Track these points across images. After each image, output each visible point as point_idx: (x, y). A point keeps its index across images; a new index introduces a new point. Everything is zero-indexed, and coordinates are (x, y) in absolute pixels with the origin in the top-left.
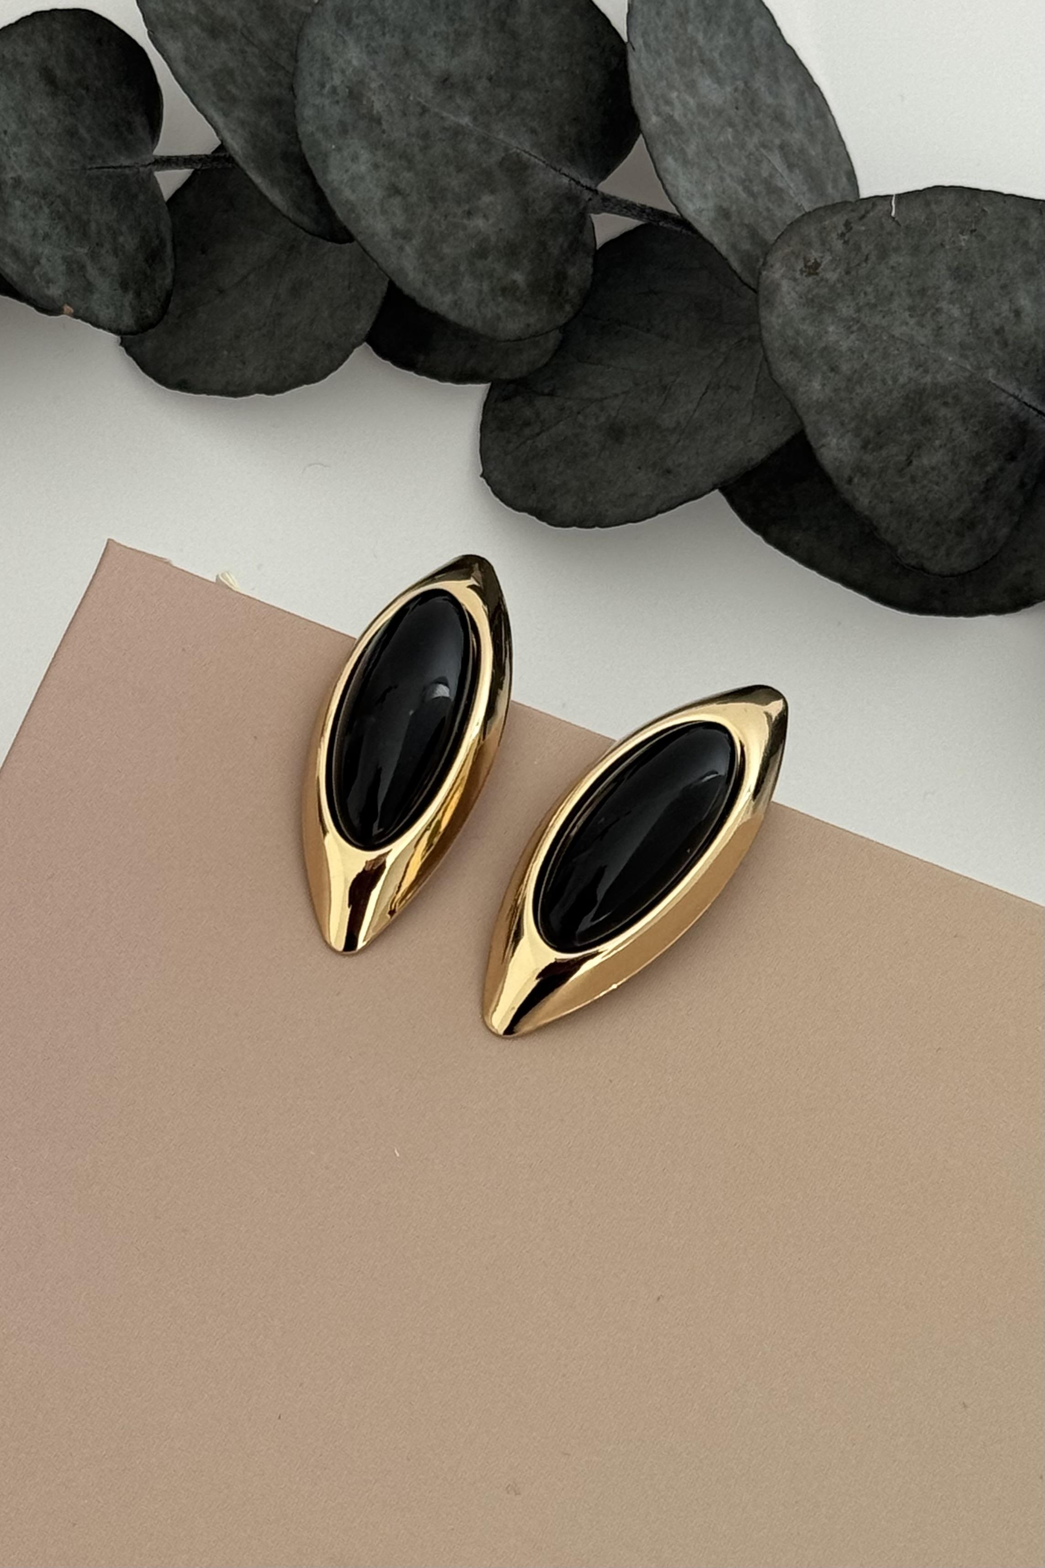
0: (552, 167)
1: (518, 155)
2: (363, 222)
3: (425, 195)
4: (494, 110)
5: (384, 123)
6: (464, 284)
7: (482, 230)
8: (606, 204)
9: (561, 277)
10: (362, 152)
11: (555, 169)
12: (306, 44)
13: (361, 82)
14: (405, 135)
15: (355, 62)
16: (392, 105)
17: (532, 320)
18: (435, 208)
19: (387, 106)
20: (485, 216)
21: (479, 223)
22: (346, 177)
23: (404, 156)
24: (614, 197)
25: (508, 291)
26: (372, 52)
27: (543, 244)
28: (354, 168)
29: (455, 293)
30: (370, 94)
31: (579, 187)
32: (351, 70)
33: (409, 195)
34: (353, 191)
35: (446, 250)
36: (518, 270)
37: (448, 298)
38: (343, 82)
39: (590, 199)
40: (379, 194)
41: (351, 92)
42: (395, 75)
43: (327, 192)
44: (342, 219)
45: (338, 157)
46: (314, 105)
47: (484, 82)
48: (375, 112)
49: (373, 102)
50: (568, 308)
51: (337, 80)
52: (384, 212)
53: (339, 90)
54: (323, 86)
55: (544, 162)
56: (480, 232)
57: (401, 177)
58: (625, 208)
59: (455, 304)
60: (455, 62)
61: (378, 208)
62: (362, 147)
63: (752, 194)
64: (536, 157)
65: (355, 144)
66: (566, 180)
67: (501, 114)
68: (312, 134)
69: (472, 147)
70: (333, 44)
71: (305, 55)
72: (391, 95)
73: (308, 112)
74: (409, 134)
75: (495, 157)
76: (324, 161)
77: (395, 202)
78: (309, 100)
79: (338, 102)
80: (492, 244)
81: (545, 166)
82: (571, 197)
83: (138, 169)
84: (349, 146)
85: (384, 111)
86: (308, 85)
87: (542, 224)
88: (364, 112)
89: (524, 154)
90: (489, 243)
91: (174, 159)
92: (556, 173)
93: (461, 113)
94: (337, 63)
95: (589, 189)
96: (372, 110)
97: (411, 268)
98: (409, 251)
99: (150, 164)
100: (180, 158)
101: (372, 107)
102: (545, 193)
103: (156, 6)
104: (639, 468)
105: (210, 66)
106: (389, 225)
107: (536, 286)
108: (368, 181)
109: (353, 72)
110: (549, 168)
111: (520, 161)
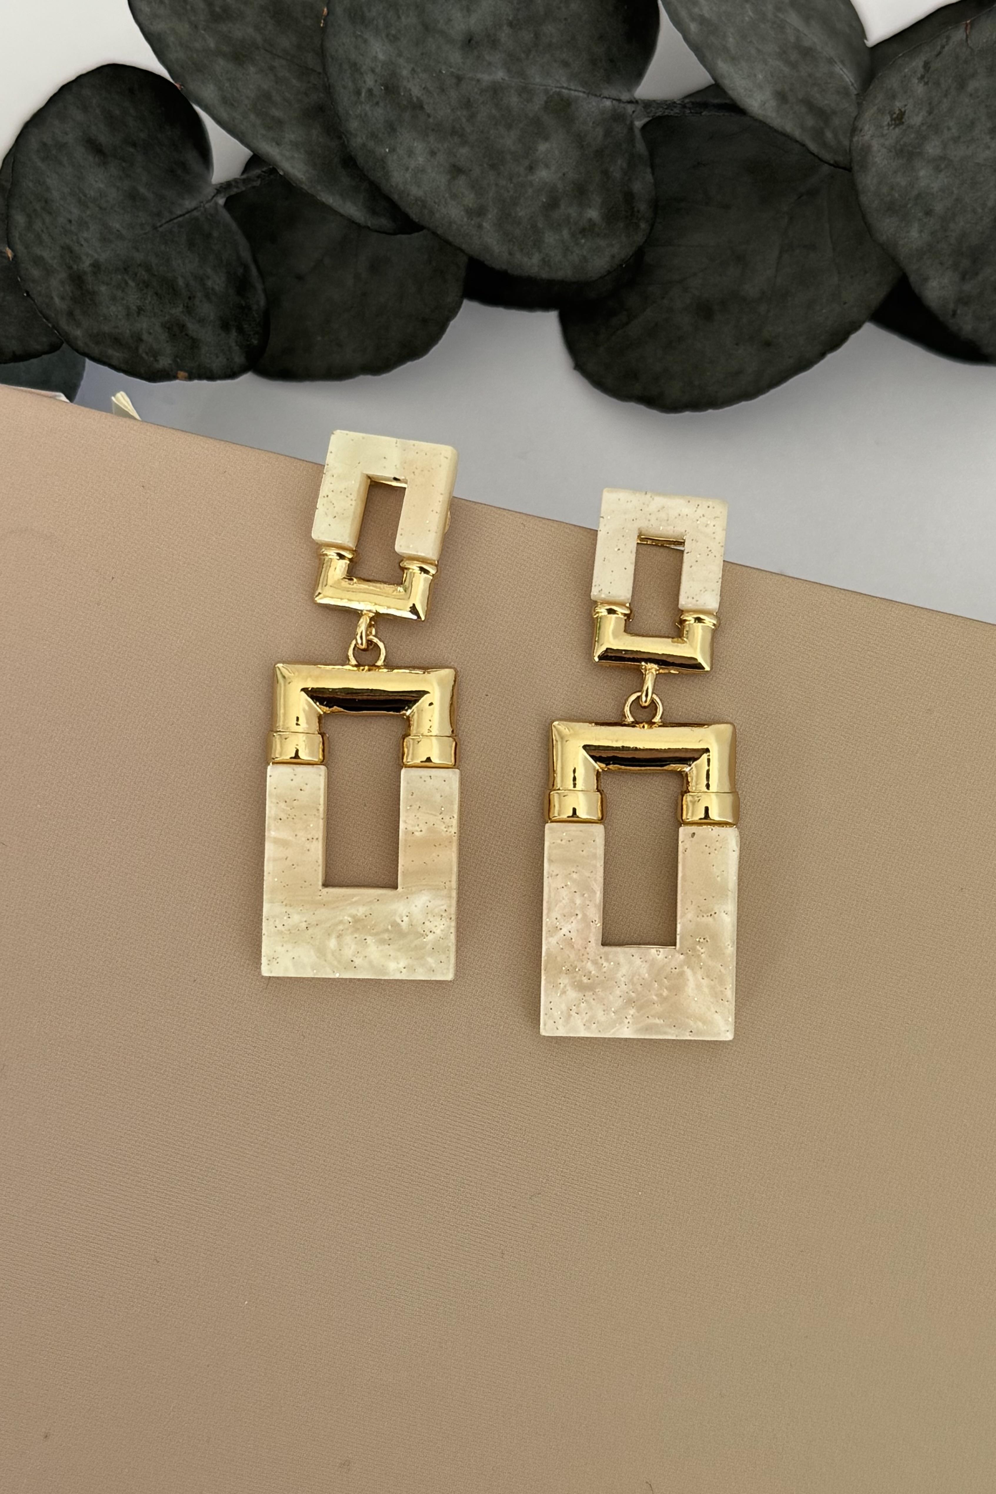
0: (592, 95)
1: (559, 94)
2: (437, 215)
3: (485, 165)
4: (523, 56)
5: (426, 107)
6: (546, 240)
7: (547, 180)
8: (649, 111)
9: (629, 197)
10: (415, 145)
11: (596, 95)
12: (330, 60)
13: (393, 74)
14: (449, 111)
15: (381, 57)
16: (428, 85)
17: (615, 250)
18: (499, 174)
19: (424, 88)
20: (547, 166)
21: (543, 174)
22: (408, 175)
23: (454, 132)
24: (654, 101)
25: (588, 230)
26: (393, 39)
27: (605, 173)
28: (413, 164)
29: (540, 252)
30: (405, 83)
31: (622, 105)
32: (380, 65)
33: (471, 170)
34: (419, 186)
35: (522, 212)
36: (590, 207)
37: (536, 259)
38: (376, 81)
39: (634, 112)
40: (442, 180)
41: (387, 88)
42: (422, 54)
43: (396, 197)
44: (417, 220)
45: (395, 157)
46: (357, 117)
47: (506, 29)
48: (415, 99)
49: (410, 90)
50: (643, 225)
51: (370, 81)
52: (454, 196)
53: (376, 92)
54: (358, 93)
55: (584, 92)
56: (545, 183)
57: (458, 156)
58: (666, 109)
59: (545, 262)
60: (473, 20)
61: (447, 195)
62: (414, 140)
63: (794, 66)
64: (575, 90)
65: (407, 138)
66: (608, 103)
67: (531, 57)
68: (364, 145)
69: (514, 100)
70: (356, 47)
71: (333, 70)
72: (424, 76)
73: (354, 125)
74: (452, 110)
75: (539, 102)
76: (384, 168)
77: (461, 182)
78: (351, 112)
79: (377, 103)
80: (560, 191)
81: (585, 96)
82: (617, 117)
83: (204, 207)
84: (401, 143)
85: (422, 95)
86: (346, 99)
87: (599, 153)
88: (405, 103)
89: (564, 90)
90: (557, 191)
91: (233, 183)
92: (597, 99)
93: (494, 69)
94: (365, 64)
95: (630, 102)
96: (411, 98)
97: (495, 243)
98: (488, 227)
99: (214, 197)
100: (238, 181)
101: (411, 95)
102: (593, 123)
103: (176, 54)
104: (737, 344)
105: (248, 97)
106: (462, 208)
107: (611, 216)
108: (430, 171)
109: (382, 67)
110: (590, 96)
111: (562, 100)
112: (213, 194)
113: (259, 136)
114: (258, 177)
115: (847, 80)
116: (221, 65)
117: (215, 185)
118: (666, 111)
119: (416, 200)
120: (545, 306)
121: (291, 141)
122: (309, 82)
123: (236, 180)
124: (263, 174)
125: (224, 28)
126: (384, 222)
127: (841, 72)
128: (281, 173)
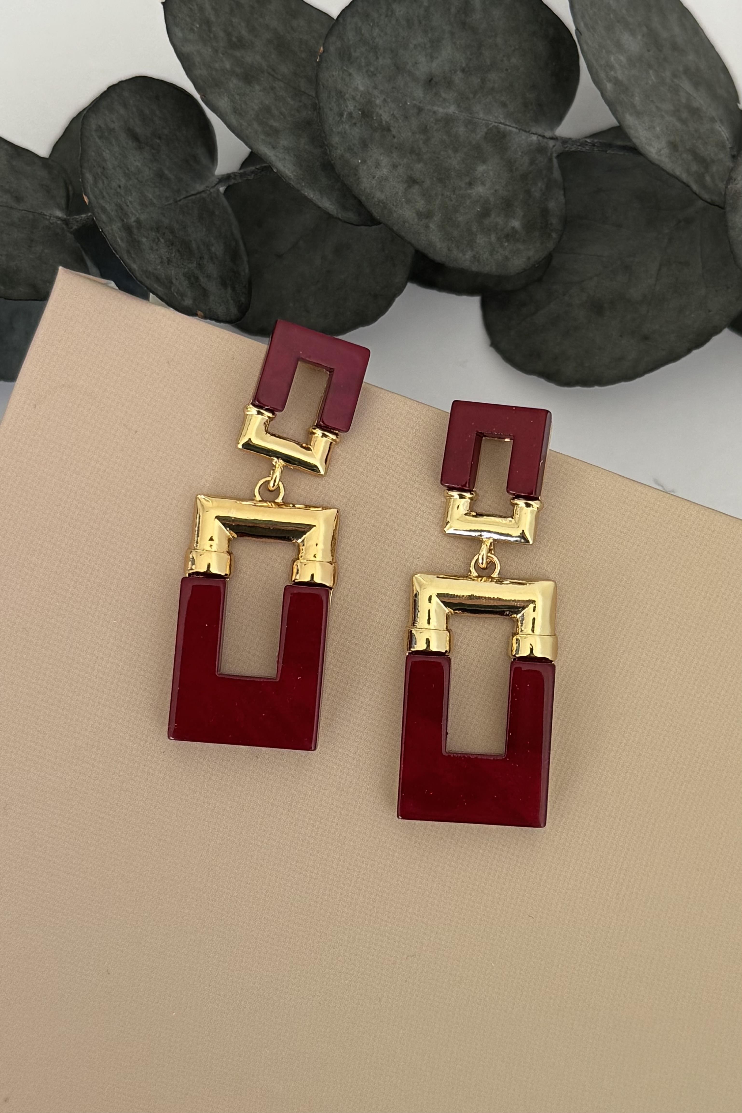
0: (523, 130)
1: (497, 128)
2: (395, 215)
3: (435, 179)
4: (471, 96)
5: (392, 129)
6: (478, 241)
7: (482, 194)
8: (566, 146)
9: (545, 212)
10: (382, 158)
11: (525, 131)
12: (322, 87)
13: (370, 102)
14: (410, 134)
15: (361, 88)
16: (395, 112)
17: (531, 253)
18: (445, 187)
19: (392, 115)
20: (483, 184)
21: (480, 190)
22: (374, 182)
23: (412, 151)
24: (570, 139)
25: (510, 236)
26: (372, 75)
27: (528, 192)
28: (378, 174)
29: (472, 250)
30: (378, 109)
31: (545, 140)
32: (359, 95)
33: (423, 182)
34: (382, 191)
35: (461, 218)
36: (514, 218)
37: (469, 255)
38: (355, 106)
39: (554, 146)
40: (401, 188)
41: (363, 113)
42: (393, 88)
43: (363, 198)
44: (379, 218)
45: (365, 167)
46: (338, 133)
47: (460, 74)
48: (384, 122)
49: (381, 115)
50: (554, 235)
51: (351, 106)
52: (408, 201)
53: (354, 115)
54: (341, 115)
55: (516, 128)
56: (481, 197)
57: (414, 170)
58: (579, 145)
59: (476, 258)
60: (434, 65)
61: (403, 200)
62: (381, 155)
63: (684, 122)
64: (510, 126)
65: (376, 153)
66: (534, 138)
67: (477, 97)
68: (342, 156)
69: (461, 130)
70: (343, 79)
71: (324, 95)
72: (392, 105)
73: (336, 139)
74: (413, 133)
75: (481, 133)
76: (356, 175)
77: (414, 191)
78: (334, 130)
79: (355, 124)
80: (492, 203)
81: (518, 131)
82: (541, 150)
83: (209, 191)
84: (371, 156)
85: (390, 120)
86: (331, 119)
87: (524, 177)
88: (376, 125)
89: (500, 125)
90: (490, 204)
91: (232, 176)
92: (527, 134)
93: (448, 104)
94: (348, 93)
95: (552, 138)
96: (381, 122)
97: (438, 240)
98: (433, 227)
99: (216, 184)
100: (237, 174)
101: (381, 119)
102: (522, 152)
103: (201, 72)
104: (621, 336)
105: (253, 109)
106: (414, 211)
107: (529, 226)
108: (391, 180)
109: (361, 96)
110: (521, 131)
111: (499, 132)
112: (216, 183)
113: (260, 140)
114: (253, 172)
115: (724, 136)
116: (234, 83)
117: (218, 176)
118: (580, 147)
119: (379, 201)
120: (470, 292)
121: (284, 147)
122: (300, 101)
123: (233, 173)
124: (256, 170)
125: (238, 54)
126: (351, 216)
127: (720, 129)
128: (275, 170)
